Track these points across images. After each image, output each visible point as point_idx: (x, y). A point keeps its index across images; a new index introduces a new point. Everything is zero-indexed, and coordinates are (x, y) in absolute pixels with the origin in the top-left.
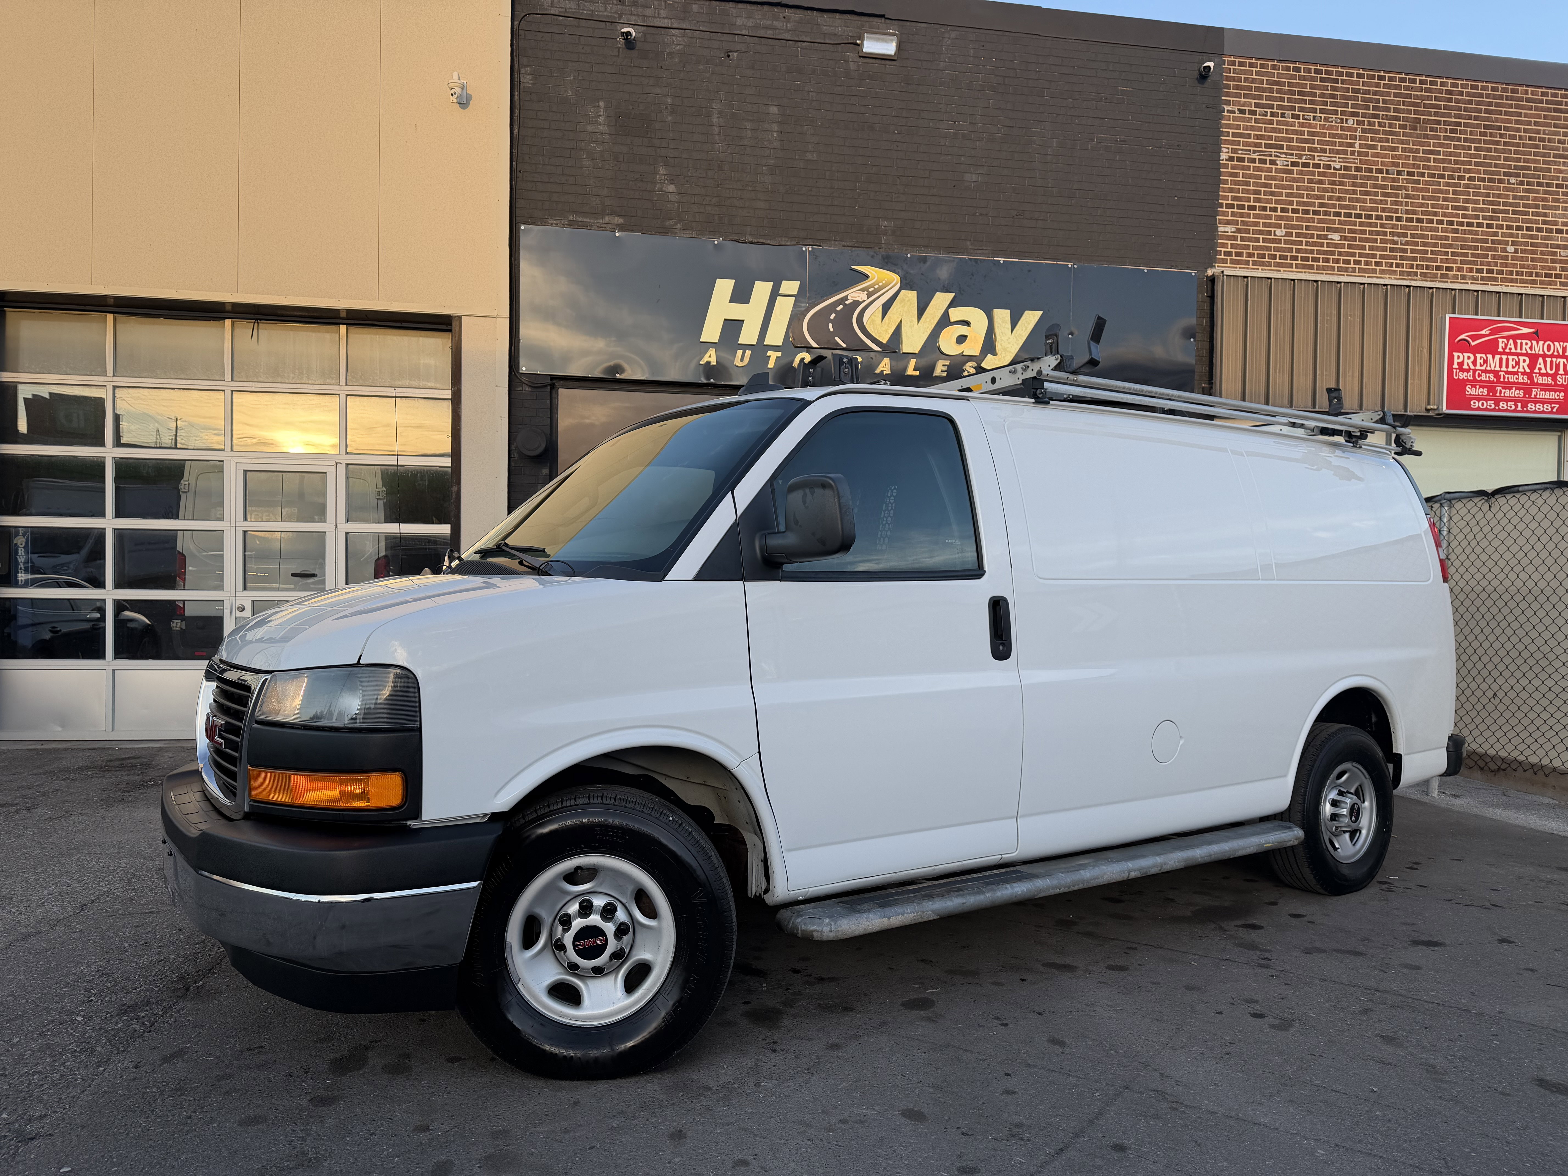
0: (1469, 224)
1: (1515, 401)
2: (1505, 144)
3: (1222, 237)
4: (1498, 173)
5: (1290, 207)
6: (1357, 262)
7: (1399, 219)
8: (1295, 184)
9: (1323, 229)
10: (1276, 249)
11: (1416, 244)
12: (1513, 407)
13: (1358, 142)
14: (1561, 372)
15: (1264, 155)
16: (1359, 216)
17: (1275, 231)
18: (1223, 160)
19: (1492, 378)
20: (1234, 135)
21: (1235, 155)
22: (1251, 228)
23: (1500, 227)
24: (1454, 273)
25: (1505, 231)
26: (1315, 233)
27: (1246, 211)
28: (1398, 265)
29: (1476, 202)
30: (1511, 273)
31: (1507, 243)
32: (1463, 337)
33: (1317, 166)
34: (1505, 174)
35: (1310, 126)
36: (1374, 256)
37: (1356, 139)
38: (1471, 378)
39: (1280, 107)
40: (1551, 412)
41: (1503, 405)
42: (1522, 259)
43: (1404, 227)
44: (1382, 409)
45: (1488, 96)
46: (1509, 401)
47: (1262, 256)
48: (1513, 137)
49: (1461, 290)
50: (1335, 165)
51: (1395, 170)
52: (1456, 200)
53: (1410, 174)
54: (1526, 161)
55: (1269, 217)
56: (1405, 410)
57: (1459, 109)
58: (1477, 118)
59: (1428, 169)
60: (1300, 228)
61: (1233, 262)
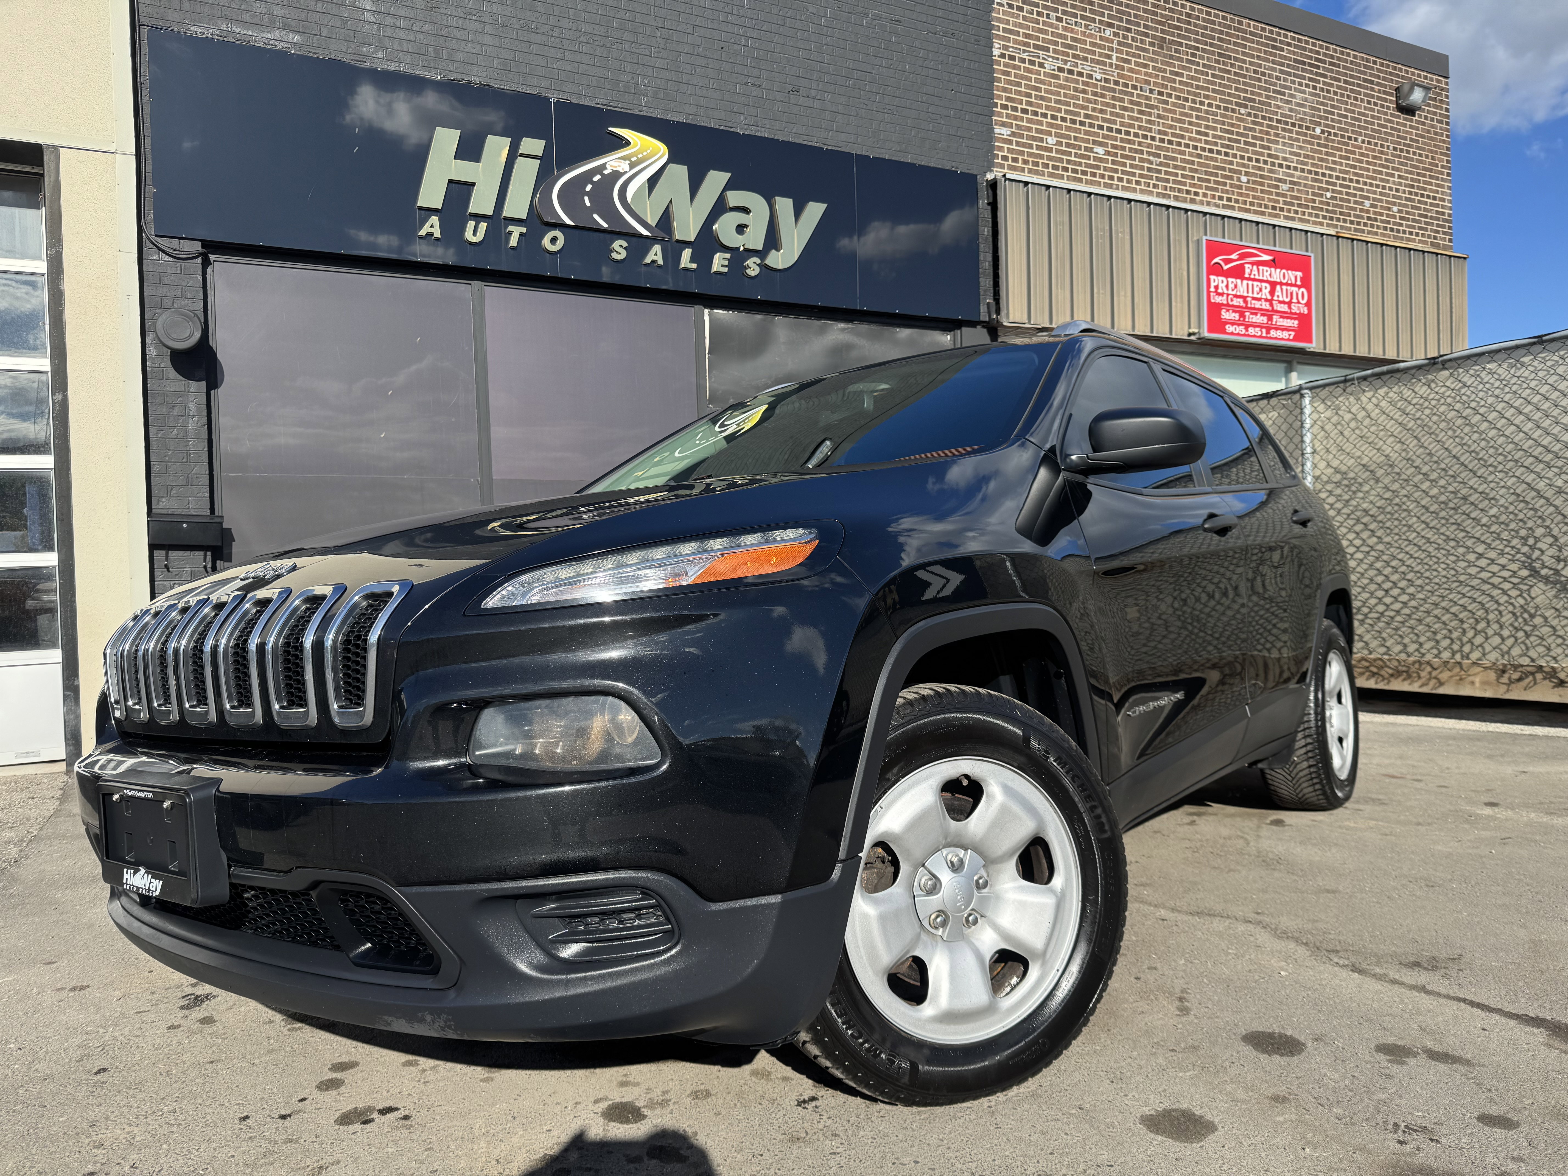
0: (1211, 151)
1: (1261, 326)
2: (1236, 74)
3: (999, 140)
4: (1231, 102)
5: (1059, 115)
6: (1120, 179)
7: (1153, 138)
8: (1062, 91)
9: (1088, 141)
10: (1050, 158)
11: (1168, 165)
12: (1259, 333)
13: (1115, 55)
14: (1294, 301)
15: (1033, 56)
16: (1119, 131)
17: (1046, 139)
18: (995, 57)
19: (1242, 304)
20: (1004, 30)
21: (1007, 53)
22: (1025, 133)
23: (1235, 156)
24: (1200, 198)
25: (1238, 160)
26: (1083, 145)
27: (1019, 114)
28: (1155, 186)
29: (1215, 129)
30: (1245, 202)
31: (1240, 172)
32: (1217, 260)
33: (1080, 74)
34: (1237, 104)
35: (1072, 31)
36: (1134, 174)
37: (1112, 51)
38: (1225, 302)
39: (1045, 7)
40: (1288, 340)
41: (1251, 331)
42: (1253, 190)
43: (1157, 147)
44: (1152, 331)
45: (1220, 24)
46: (1255, 326)
47: (1037, 164)
48: (1241, 68)
49: (1211, 214)
50: (1095, 75)
51: (1147, 87)
52: (1199, 125)
53: (1160, 93)
54: (1252, 93)
55: (1041, 123)
56: (1171, 332)
57: (1197, 33)
58: (1211, 45)
59: (1175, 91)
60: (1069, 137)
61: (1011, 168)
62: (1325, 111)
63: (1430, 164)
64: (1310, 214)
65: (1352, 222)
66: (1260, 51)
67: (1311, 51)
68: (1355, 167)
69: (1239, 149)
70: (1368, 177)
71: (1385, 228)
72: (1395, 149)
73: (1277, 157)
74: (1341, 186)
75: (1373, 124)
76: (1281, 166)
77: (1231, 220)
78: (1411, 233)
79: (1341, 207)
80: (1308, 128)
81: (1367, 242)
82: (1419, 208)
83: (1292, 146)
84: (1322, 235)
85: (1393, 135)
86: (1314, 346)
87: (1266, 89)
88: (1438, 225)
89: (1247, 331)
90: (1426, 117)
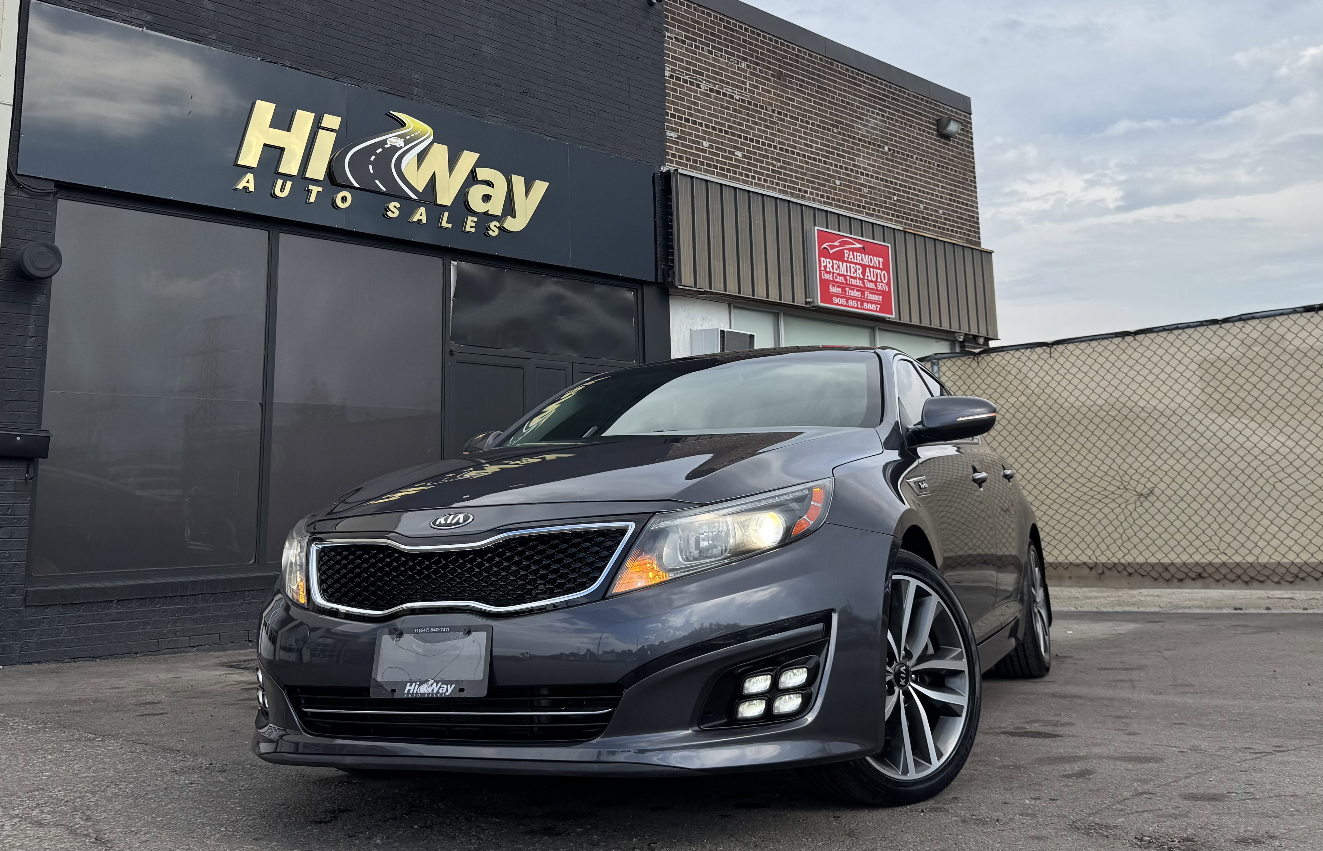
0: (815, 159)
1: (856, 299)
2: (830, 102)
3: (670, 141)
4: (827, 123)
5: (711, 125)
6: (753, 178)
7: (775, 147)
8: (713, 107)
9: (731, 146)
10: (705, 158)
11: (786, 169)
12: (856, 305)
13: (748, 82)
14: (879, 280)
15: (693, 79)
16: (752, 140)
17: (702, 143)
18: (666, 77)
19: (843, 281)
20: (672, 57)
21: (675, 75)
22: (688, 137)
23: (831, 164)
24: (808, 195)
25: (833, 168)
26: (728, 149)
27: (684, 122)
28: (777, 184)
29: (817, 143)
30: (839, 200)
31: (835, 177)
32: (825, 246)
33: (725, 95)
34: (831, 125)
35: (719, 61)
36: (762, 174)
37: (747, 79)
38: (832, 279)
39: (701, 42)
40: (876, 311)
41: (850, 302)
42: (844, 191)
43: (778, 154)
44: (780, 299)
45: (818, 64)
46: (853, 299)
47: (695, 161)
48: (833, 98)
49: (819, 209)
50: (735, 96)
51: (770, 108)
52: (806, 139)
53: (779, 113)
54: (841, 117)
55: (698, 130)
56: (794, 301)
57: (803, 69)
58: (813, 79)
59: (789, 112)
60: (717, 142)
61: (678, 163)
62: (891, 134)
63: (963, 178)
64: (884, 213)
65: (912, 220)
66: (845, 86)
67: (879, 88)
68: (912, 178)
69: (833, 159)
70: (921, 186)
71: (935, 226)
72: (938, 166)
73: (859, 167)
74: (904, 191)
75: (923, 145)
76: (862, 174)
77: (832, 215)
78: (952, 231)
79: (904, 208)
80: (879, 146)
81: (925, 237)
82: (957, 212)
83: (869, 159)
84: (894, 229)
85: (936, 155)
86: (893, 316)
87: (850, 115)
88: (970, 226)
89: (847, 302)
90: (958, 143)
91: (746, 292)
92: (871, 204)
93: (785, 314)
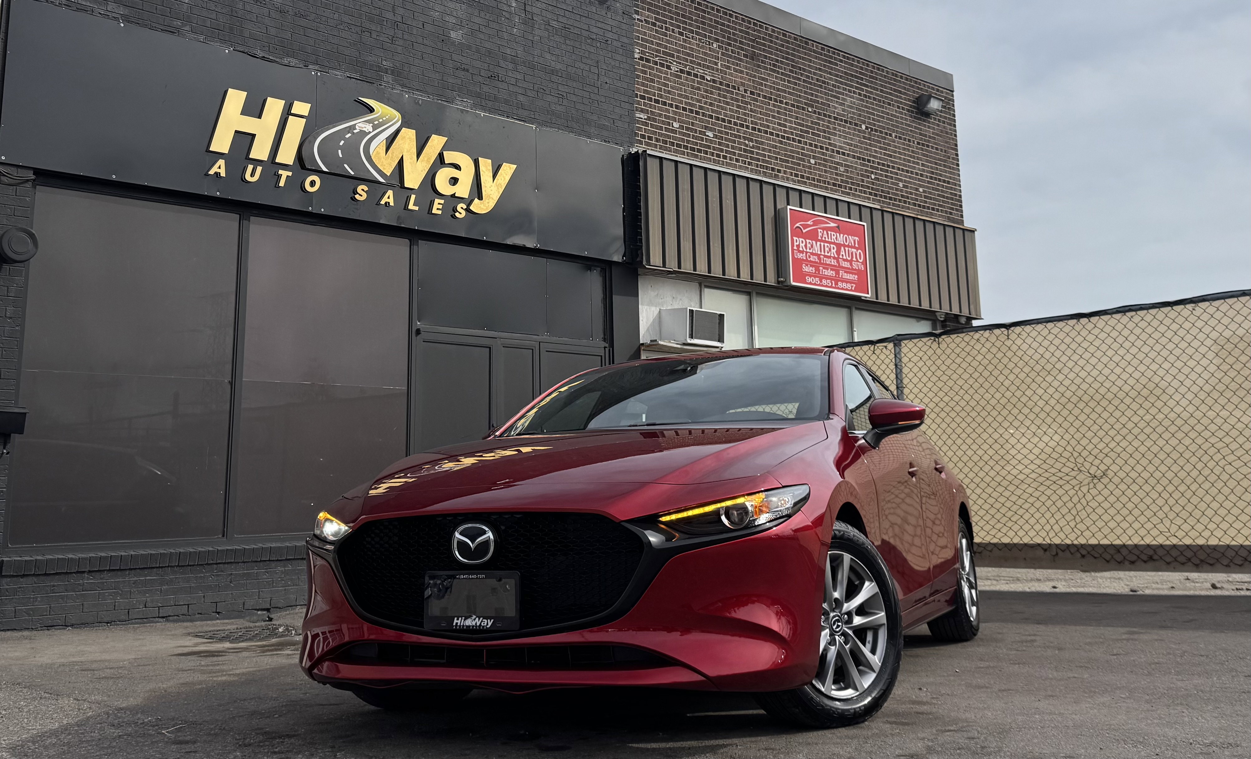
0: (788, 138)
1: (831, 279)
2: (804, 81)
3: (638, 122)
4: (801, 102)
5: (681, 105)
6: (725, 157)
7: (747, 127)
8: (683, 88)
9: (702, 127)
10: (675, 138)
11: (759, 148)
12: (830, 284)
13: (720, 62)
14: (854, 259)
15: (663, 60)
16: (724, 120)
17: (672, 123)
18: (636, 58)
19: (817, 260)
20: (643, 40)
21: (644, 57)
22: (658, 118)
23: (806, 143)
24: (782, 174)
25: (808, 147)
26: (699, 129)
27: (653, 103)
28: (750, 164)
29: (791, 122)
30: (814, 179)
31: (810, 156)
32: (798, 225)
33: (696, 76)
34: (806, 104)
35: (690, 43)
36: (734, 154)
37: (718, 59)
38: (805, 258)
39: (671, 24)
40: (851, 290)
41: (824, 281)
42: (819, 169)
43: (751, 134)
44: (752, 279)
45: (793, 43)
47: (665, 142)
48: (807, 77)
49: (792, 189)
50: (706, 77)
51: (742, 88)
52: (780, 119)
53: (752, 93)
54: (816, 96)
55: (668, 111)
56: (765, 281)
57: (777, 49)
58: (787, 59)
59: (762, 92)
60: (688, 123)
61: (647, 144)
62: (868, 113)
63: (944, 156)
64: (861, 191)
65: (890, 199)
66: (821, 65)
67: (857, 66)
68: (891, 156)
69: (809, 138)
70: (901, 164)
71: (915, 205)
72: (918, 143)
73: (835, 146)
74: (882, 170)
75: (902, 123)
76: (838, 152)
77: (807, 194)
78: (933, 209)
79: (883, 186)
80: (856, 125)
81: (903, 216)
82: (938, 190)
83: (845, 138)
84: (871, 208)
85: (916, 133)
86: (869, 296)
87: (826, 94)
88: (952, 204)
89: (821, 282)
90: (939, 120)
91: (717, 272)
92: (847, 182)
93: (758, 294)
